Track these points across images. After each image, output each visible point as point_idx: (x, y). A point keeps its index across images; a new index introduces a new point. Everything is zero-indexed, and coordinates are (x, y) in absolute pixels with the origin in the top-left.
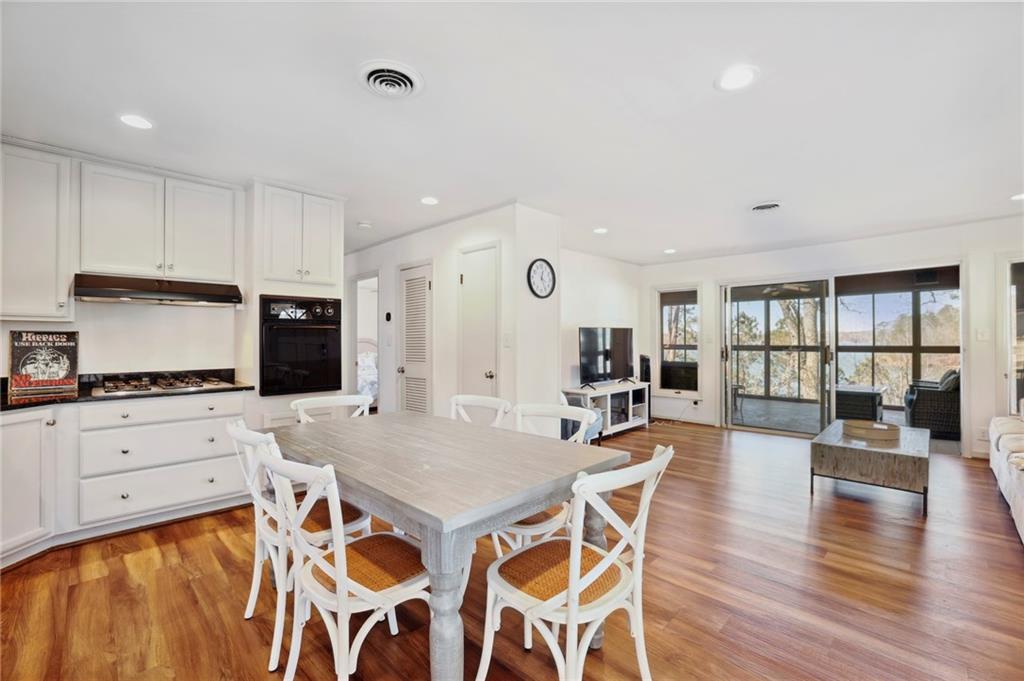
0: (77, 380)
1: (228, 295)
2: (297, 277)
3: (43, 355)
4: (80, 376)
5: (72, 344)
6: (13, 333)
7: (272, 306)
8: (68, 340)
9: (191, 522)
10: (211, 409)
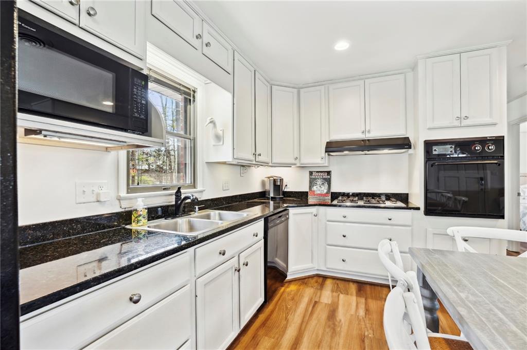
0: (330, 194)
1: (403, 144)
2: (457, 123)
3: (319, 182)
4: (332, 193)
5: (329, 177)
6: (310, 172)
7: (434, 148)
8: (328, 175)
9: (376, 287)
10: (390, 219)
